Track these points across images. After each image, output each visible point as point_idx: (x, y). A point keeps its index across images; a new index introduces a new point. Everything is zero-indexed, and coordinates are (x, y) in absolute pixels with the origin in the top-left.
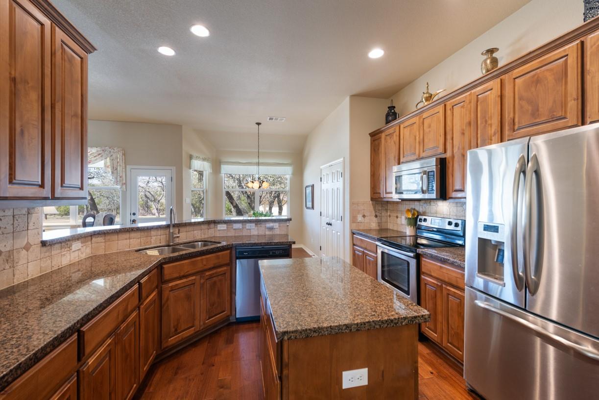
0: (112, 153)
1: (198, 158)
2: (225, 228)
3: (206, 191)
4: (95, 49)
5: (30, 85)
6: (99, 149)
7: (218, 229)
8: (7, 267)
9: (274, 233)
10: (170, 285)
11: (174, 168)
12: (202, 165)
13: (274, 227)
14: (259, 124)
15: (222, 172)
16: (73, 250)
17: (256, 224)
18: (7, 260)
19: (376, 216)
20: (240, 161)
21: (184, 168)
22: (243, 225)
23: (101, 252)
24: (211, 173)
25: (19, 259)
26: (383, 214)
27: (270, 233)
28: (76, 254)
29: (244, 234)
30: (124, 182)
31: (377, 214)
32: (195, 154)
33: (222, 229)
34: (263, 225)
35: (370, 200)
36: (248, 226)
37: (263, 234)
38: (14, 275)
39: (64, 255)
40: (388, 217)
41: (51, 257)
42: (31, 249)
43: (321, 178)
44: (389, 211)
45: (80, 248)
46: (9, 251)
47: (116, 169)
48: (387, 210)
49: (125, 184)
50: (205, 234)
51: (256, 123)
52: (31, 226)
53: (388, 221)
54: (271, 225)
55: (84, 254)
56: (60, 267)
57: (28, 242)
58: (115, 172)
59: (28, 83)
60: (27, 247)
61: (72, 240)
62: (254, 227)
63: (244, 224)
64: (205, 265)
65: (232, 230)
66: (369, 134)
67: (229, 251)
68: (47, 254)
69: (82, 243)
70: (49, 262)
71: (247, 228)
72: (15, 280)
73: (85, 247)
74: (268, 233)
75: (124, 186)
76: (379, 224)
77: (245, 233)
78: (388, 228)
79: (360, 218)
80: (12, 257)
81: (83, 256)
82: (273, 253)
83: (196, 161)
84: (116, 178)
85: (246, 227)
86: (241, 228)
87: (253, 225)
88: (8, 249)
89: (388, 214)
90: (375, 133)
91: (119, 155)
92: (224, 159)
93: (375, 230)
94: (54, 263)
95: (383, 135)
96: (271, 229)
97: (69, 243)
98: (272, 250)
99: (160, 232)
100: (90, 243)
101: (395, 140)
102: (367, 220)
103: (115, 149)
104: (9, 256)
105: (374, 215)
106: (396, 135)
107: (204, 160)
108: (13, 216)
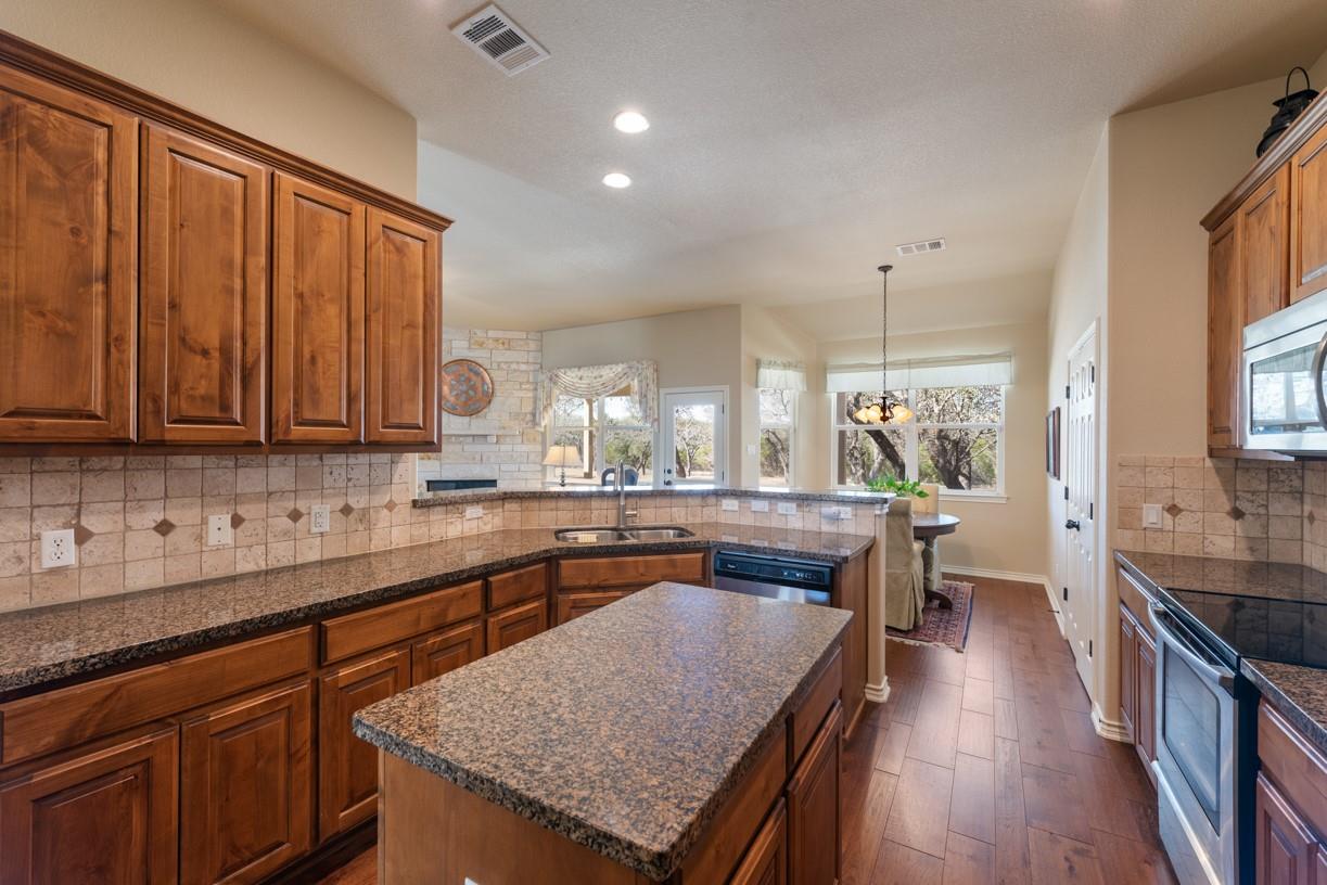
0: (640, 371)
1: (771, 364)
2: (736, 508)
3: (795, 430)
4: (450, 222)
5: (326, 298)
6: (624, 366)
7: (724, 507)
8: (361, 528)
9: (840, 531)
10: (572, 597)
11: (727, 388)
12: (783, 379)
13: (842, 516)
14: (885, 269)
15: (828, 390)
16: (468, 516)
17: (798, 506)
18: (361, 520)
19: (1237, 514)
20: (867, 362)
21: (745, 388)
22: (770, 503)
23: (516, 526)
24: (805, 392)
25: (377, 520)
26: (1276, 508)
27: (832, 529)
28: (475, 523)
29: (773, 525)
30: (656, 416)
31: (1243, 505)
32: (765, 357)
33: (730, 508)
34: (815, 508)
35: (1205, 454)
36: (782, 507)
37: (816, 529)
38: (370, 540)
39: (452, 523)
40: (1306, 521)
41: (428, 522)
42: (395, 510)
43: (1068, 388)
44: (1307, 499)
45: (481, 515)
46: (364, 509)
47: (645, 396)
48: (1299, 495)
49: (658, 420)
50: (694, 516)
51: (880, 268)
52: (396, 479)
53: (1307, 536)
54: (833, 509)
55: (490, 526)
56: (445, 538)
57: (391, 501)
58: (644, 400)
59: (323, 296)
60: (390, 506)
61: (462, 503)
62: (794, 512)
63: (773, 501)
64: (642, 575)
65: (749, 513)
66: (1202, 223)
67: (700, 555)
68: (422, 518)
69: (484, 508)
70: (426, 529)
71: (780, 511)
72: (372, 547)
73: (490, 516)
74: (826, 528)
75: (656, 423)
76: (1252, 544)
77: (775, 523)
78: (1307, 561)
79: (1152, 514)
80: (367, 516)
81: (488, 528)
82: (789, 575)
83: (768, 371)
84: (645, 411)
85: (776, 510)
86: (767, 510)
87: (793, 506)
88: (362, 506)
89: (1307, 508)
90: (1219, 213)
91: (649, 372)
92: (834, 361)
93: (1235, 564)
94: (432, 532)
95: (1240, 215)
96: (835, 519)
97: (460, 507)
98: (786, 568)
99: (605, 504)
100: (501, 510)
101: (1273, 224)
102: (1185, 523)
103: (644, 362)
104: (364, 515)
105: (1228, 507)
106: (1277, 204)
107: (787, 366)
108: (370, 464)
